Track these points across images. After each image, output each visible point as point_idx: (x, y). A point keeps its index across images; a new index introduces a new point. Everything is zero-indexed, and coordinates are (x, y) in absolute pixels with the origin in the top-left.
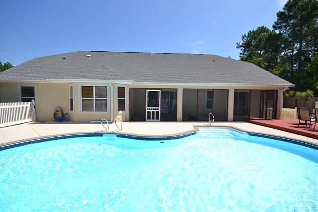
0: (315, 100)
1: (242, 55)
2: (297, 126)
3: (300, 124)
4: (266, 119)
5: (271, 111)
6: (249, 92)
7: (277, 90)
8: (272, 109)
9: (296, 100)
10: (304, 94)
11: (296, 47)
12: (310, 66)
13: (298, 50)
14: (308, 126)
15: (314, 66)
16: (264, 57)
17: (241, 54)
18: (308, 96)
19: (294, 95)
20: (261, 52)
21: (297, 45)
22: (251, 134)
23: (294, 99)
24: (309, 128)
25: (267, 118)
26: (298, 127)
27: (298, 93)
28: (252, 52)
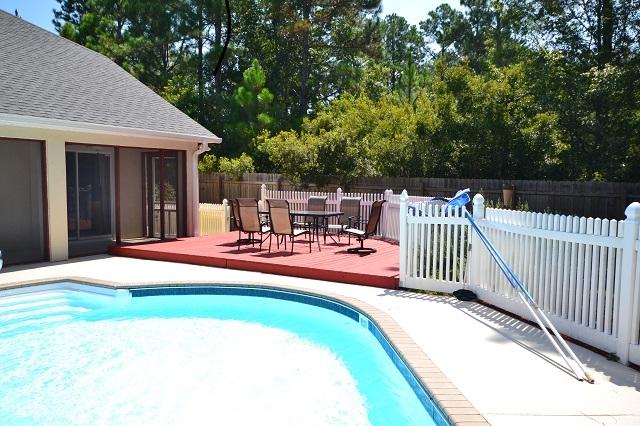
0: (258, 179)
1: (63, 22)
2: (236, 248)
3: (240, 242)
4: (163, 240)
5: (174, 215)
6: (111, 154)
7: (184, 152)
8: (174, 207)
9: (221, 179)
10: (236, 163)
11: (208, 35)
12: (243, 93)
13: (212, 43)
14: (257, 246)
15: (249, 93)
16: (132, 45)
17: (58, 14)
18: (244, 168)
19: (216, 166)
20: (120, 27)
21: (210, 31)
22: (138, 292)
23: (216, 176)
24: (260, 250)
25: (166, 236)
26: (238, 252)
27: (224, 162)
28: (96, 20)
